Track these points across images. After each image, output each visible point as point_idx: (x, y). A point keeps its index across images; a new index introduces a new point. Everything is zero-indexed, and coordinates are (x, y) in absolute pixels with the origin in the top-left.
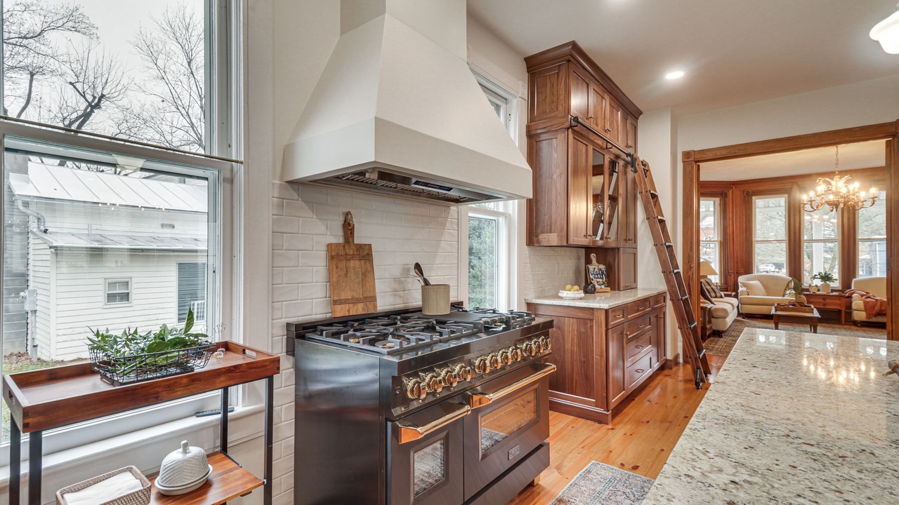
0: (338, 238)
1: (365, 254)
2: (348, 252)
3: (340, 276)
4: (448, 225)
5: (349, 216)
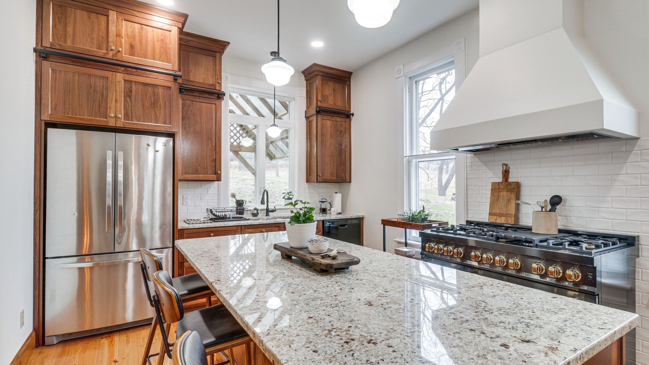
0: (499, 179)
1: (515, 189)
2: (500, 187)
3: (494, 200)
4: (632, 157)
5: (504, 166)
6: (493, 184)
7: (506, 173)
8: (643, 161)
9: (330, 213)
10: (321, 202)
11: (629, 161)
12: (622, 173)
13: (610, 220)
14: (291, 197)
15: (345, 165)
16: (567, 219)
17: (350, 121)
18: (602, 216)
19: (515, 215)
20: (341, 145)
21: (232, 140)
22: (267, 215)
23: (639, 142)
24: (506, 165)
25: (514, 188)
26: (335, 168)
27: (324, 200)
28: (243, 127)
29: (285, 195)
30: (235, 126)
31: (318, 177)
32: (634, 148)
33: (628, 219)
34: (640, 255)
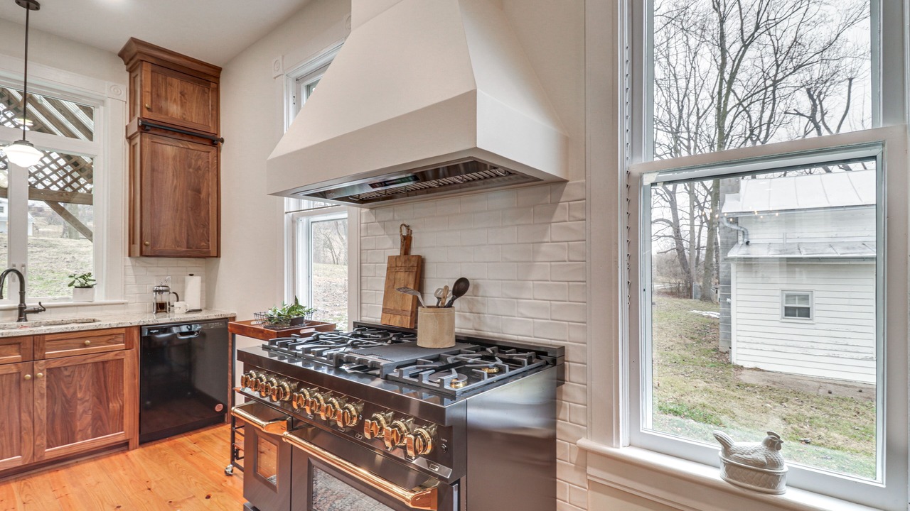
1: (415, 268)
2: (398, 264)
3: (389, 286)
4: (559, 214)
5: (404, 228)
6: (390, 258)
7: (407, 241)
8: (571, 219)
9: (173, 312)
10: (156, 291)
11: (554, 220)
12: (546, 240)
13: (531, 320)
14: (90, 283)
15: (206, 226)
16: (479, 318)
17: (218, 151)
18: (521, 314)
19: (412, 312)
20: (198, 191)
21: (32, 180)
22: (19, 320)
23: (567, 188)
24: (408, 227)
25: (413, 266)
26: (184, 230)
27: (161, 288)
28: (73, 161)
29: (73, 279)
30: (55, 156)
31: (144, 247)
32: (560, 199)
33: (553, 318)
34: (567, 378)
